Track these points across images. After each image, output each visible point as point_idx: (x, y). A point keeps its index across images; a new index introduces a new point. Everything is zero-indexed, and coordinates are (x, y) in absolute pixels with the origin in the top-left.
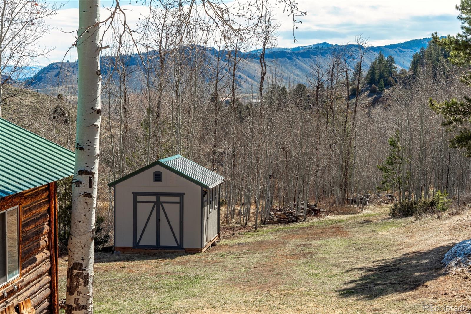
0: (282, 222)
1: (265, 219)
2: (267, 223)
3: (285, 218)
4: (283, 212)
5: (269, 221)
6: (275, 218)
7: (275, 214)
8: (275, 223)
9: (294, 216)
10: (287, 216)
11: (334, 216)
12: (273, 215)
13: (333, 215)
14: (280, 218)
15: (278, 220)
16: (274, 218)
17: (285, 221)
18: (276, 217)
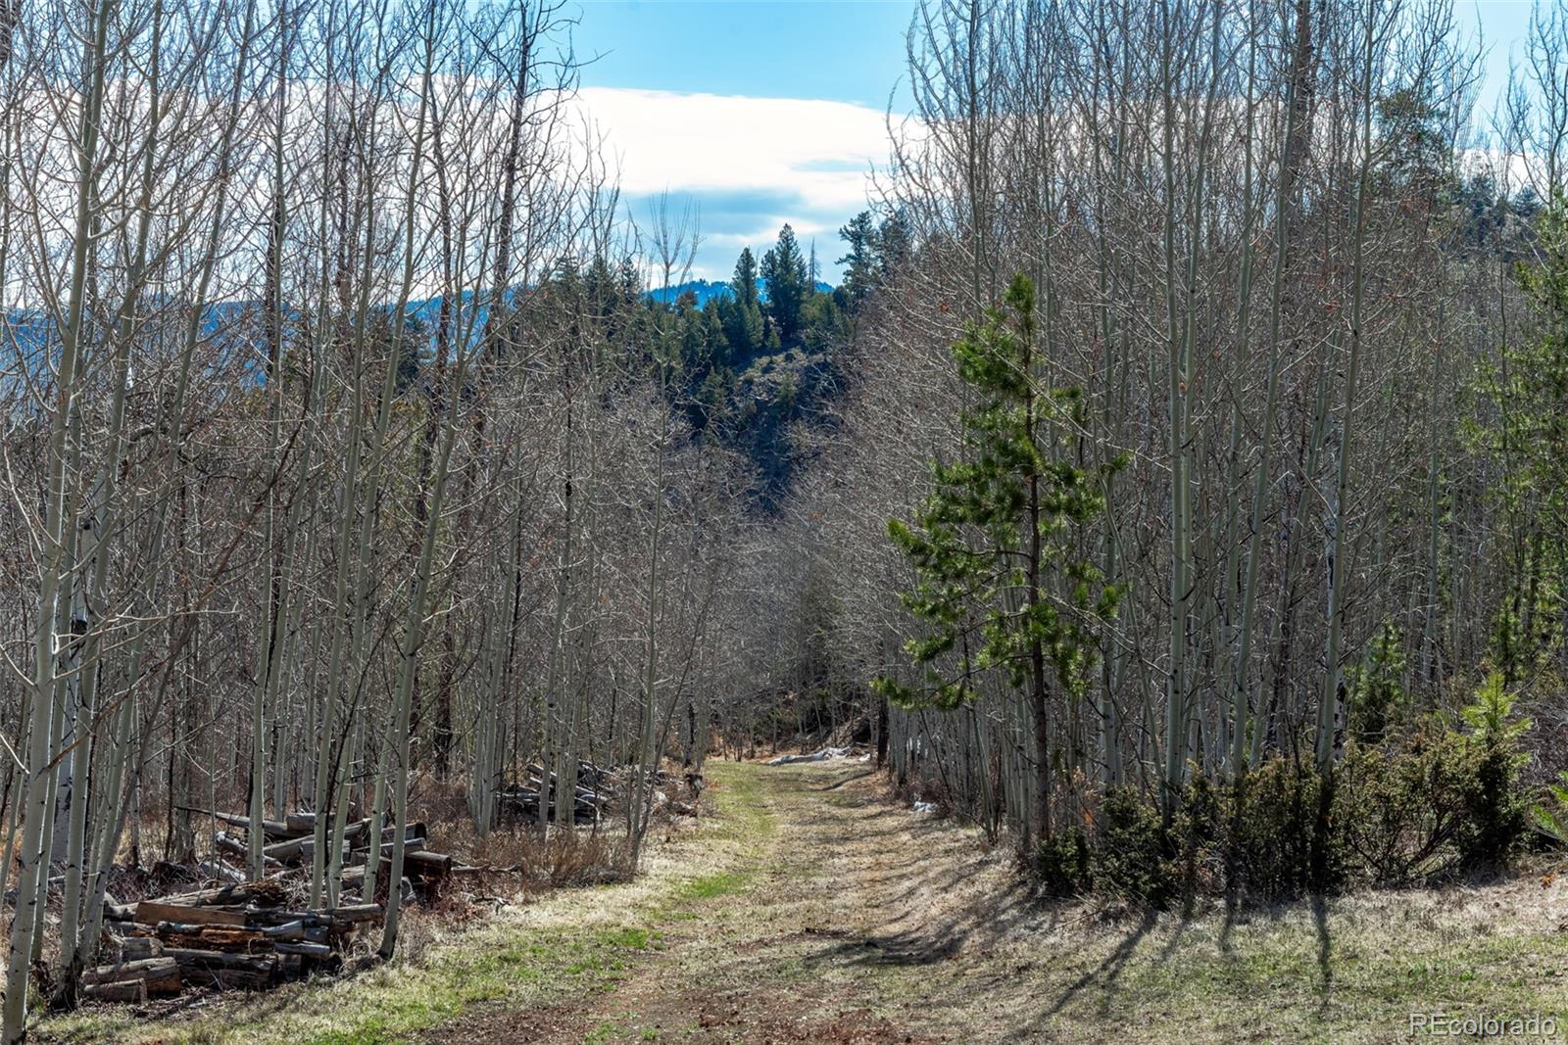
0: (218, 977)
1: (77, 962)
2: (91, 996)
3: (237, 946)
4: (212, 893)
5: (104, 979)
6: (154, 944)
7: (146, 913)
8: (161, 989)
9: (310, 924)
10: (251, 920)
11: (527, 902)
12: (127, 917)
13: (520, 897)
14: (193, 939)
15: (178, 957)
16: (146, 949)
17: (240, 966)
18: (164, 935)
